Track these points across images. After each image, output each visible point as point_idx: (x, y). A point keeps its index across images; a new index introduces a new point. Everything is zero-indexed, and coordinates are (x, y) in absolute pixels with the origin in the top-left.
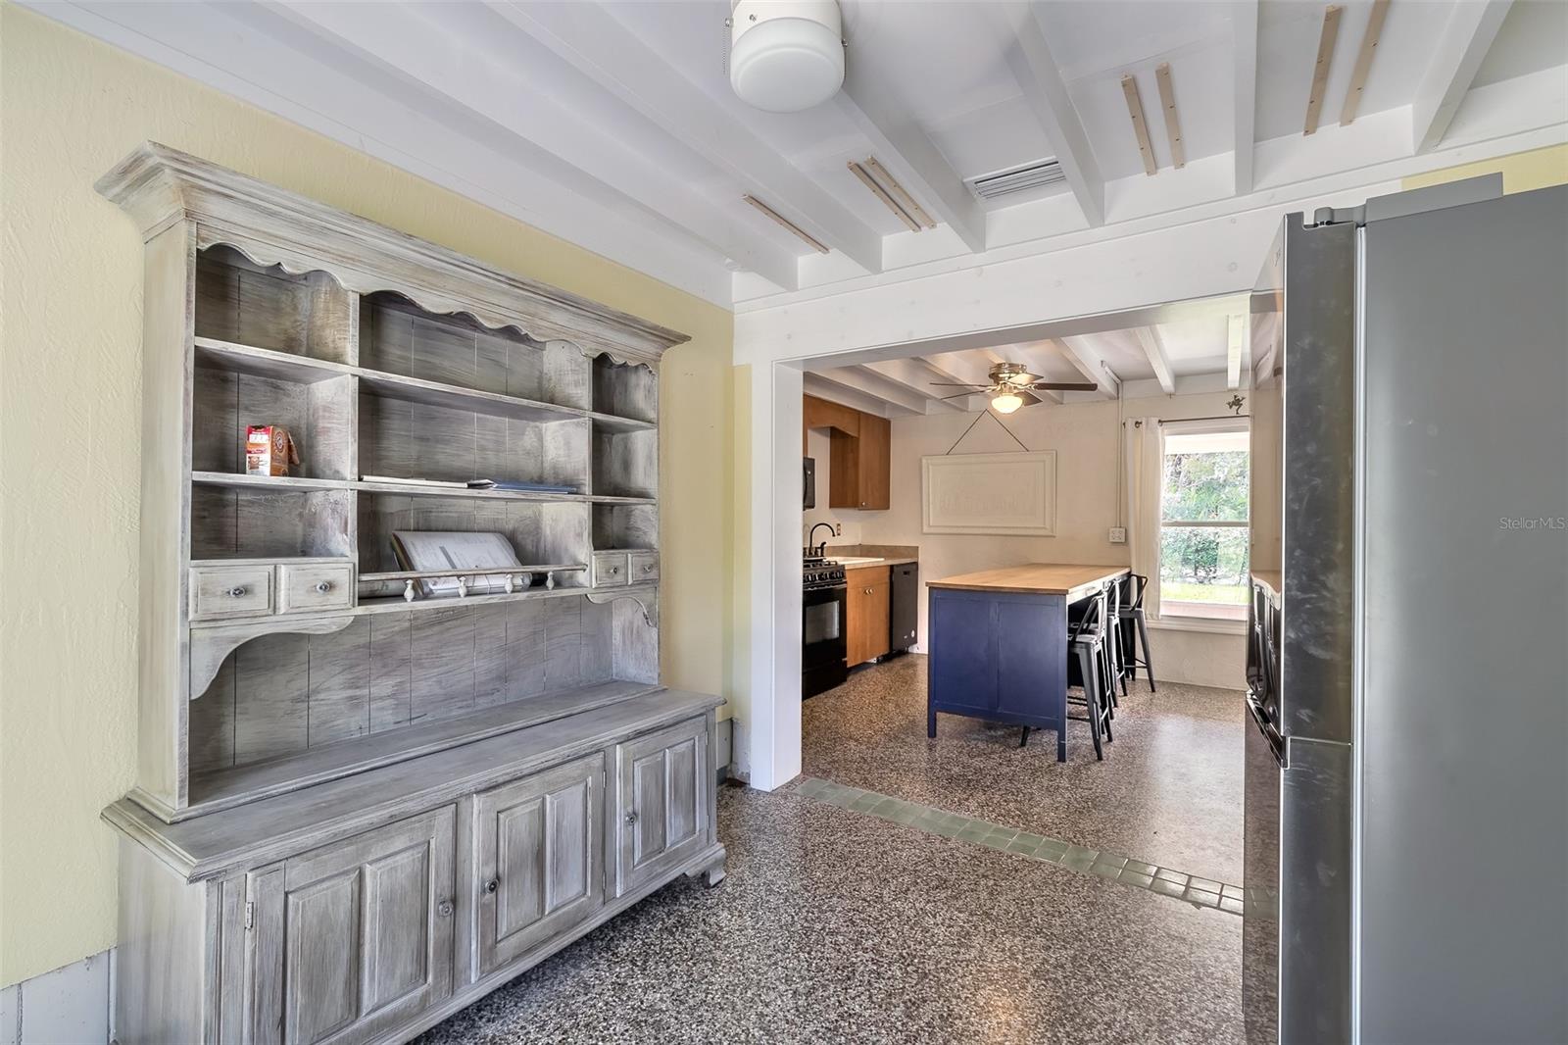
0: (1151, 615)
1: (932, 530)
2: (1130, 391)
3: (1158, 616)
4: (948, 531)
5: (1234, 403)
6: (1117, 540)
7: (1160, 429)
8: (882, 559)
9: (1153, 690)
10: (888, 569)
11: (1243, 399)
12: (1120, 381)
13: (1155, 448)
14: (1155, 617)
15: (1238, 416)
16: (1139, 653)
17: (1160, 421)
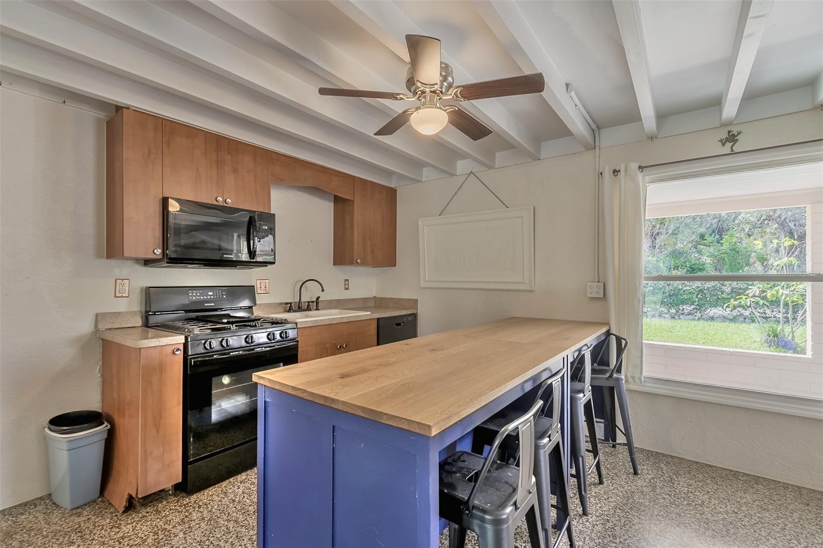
0: (633, 378)
1: (428, 285)
2: (608, 138)
3: (640, 379)
4: (443, 285)
5: (727, 140)
6: (595, 295)
7: (640, 176)
8: (369, 313)
9: (636, 473)
10: (376, 321)
11: (739, 133)
12: (597, 126)
13: (637, 201)
14: (637, 380)
15: (733, 153)
16: (619, 422)
17: (640, 167)
